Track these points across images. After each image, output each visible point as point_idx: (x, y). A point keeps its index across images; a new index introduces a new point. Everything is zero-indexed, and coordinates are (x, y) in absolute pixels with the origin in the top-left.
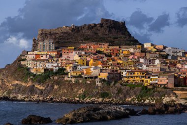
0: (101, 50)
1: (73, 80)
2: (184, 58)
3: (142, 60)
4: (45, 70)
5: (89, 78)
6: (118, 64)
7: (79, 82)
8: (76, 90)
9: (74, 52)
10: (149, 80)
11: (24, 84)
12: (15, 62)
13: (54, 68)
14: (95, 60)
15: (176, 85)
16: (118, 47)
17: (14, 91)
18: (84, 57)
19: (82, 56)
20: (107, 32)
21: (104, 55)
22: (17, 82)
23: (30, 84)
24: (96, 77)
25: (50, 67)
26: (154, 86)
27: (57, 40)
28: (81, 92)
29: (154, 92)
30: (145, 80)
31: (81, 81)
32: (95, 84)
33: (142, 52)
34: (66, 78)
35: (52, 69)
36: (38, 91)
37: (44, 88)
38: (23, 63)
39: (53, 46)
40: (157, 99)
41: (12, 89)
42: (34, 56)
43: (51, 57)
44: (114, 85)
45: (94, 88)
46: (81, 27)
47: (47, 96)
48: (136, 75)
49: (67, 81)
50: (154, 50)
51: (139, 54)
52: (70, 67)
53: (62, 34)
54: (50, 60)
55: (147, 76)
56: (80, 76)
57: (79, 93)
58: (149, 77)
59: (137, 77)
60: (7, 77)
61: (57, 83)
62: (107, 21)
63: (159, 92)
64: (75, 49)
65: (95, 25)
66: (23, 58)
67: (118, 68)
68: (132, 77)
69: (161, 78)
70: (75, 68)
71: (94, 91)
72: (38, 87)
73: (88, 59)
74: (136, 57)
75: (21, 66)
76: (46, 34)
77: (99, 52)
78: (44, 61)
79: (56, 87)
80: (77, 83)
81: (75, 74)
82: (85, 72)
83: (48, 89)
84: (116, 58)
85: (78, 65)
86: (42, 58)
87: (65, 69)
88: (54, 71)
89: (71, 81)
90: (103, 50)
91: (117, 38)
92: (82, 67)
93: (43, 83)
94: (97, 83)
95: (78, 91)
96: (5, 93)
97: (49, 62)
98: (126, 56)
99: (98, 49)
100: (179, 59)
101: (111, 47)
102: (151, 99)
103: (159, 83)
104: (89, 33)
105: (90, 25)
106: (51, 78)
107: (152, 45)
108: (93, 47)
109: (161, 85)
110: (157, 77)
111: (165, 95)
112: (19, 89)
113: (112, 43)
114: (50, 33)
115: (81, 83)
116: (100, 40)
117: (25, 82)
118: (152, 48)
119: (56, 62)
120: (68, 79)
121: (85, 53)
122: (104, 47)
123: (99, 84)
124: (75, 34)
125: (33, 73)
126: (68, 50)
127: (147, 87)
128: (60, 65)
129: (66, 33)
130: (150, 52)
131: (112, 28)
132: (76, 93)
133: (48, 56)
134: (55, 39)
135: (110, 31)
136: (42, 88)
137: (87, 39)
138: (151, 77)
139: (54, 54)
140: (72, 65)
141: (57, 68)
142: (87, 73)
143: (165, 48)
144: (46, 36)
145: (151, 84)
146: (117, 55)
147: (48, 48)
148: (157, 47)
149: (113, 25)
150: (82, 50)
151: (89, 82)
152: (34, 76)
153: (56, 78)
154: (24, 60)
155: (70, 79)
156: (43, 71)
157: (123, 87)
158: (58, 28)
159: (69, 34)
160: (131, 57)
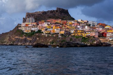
0: (58, 22)
1: (46, 35)
2: (98, 26)
3: (78, 27)
4: (31, 31)
5: (54, 34)
6: (67, 28)
7: (49, 36)
8: (48, 40)
9: (45, 23)
10: (85, 34)
11: (21, 38)
12: (15, 28)
13: (36, 30)
14: (56, 26)
15: (99, 36)
16: (66, 21)
17: (16, 41)
18: (50, 25)
19: (49, 25)
20: (60, 14)
21: (60, 24)
22: (17, 37)
23: (24, 38)
24: (58, 33)
25: (34, 30)
26: (88, 37)
27: (35, 18)
28: (51, 40)
29: (89, 39)
30: (83, 34)
31: (50, 36)
32: (58, 36)
33: (78, 23)
34: (42, 34)
35: (35, 31)
36: (29, 41)
37: (31, 39)
38: (19, 28)
39: (34, 20)
40: (91, 43)
41: (15, 41)
42: (25, 25)
43: (34, 25)
44: (68, 37)
45: (58, 38)
46: (47, 12)
47: (33, 43)
48: (78, 32)
49: (43, 36)
50: (83, 22)
51: (76, 24)
52: (44, 30)
53: (38, 15)
54: (33, 27)
55: (84, 32)
56: (49, 33)
57: (50, 41)
58: (85, 33)
59: (79, 33)
60: (12, 35)
61: (38, 37)
62: (60, 9)
63: (92, 39)
64: (45, 22)
65: (54, 11)
66: (19, 26)
67: (68, 30)
68: (77, 33)
69: (92, 33)
70: (46, 30)
71: (58, 40)
72: (28, 39)
73: (52, 26)
74: (76, 25)
75: (19, 30)
76: (30, 15)
77: (57, 23)
78: (30, 27)
79: (37, 39)
80: (48, 36)
81: (47, 33)
82: (52, 32)
83: (34, 39)
84: (66, 25)
85: (48, 29)
86: (29, 26)
87: (41, 31)
88: (36, 31)
89: (45, 36)
90: (59, 22)
91: (65, 17)
92: (50, 29)
93: (31, 37)
94: (59, 36)
95: (49, 40)
96: (11, 43)
97: (33, 28)
98: (71, 25)
99: (56, 22)
100: (96, 26)
101: (62, 21)
102: (88, 43)
103: (91, 35)
104: (51, 14)
105: (51, 11)
106: (35, 34)
107: (82, 20)
108: (54, 21)
109: (92, 36)
110: (90, 32)
111: (95, 41)
112: (19, 40)
113: (62, 19)
114: (32, 14)
115: (51, 36)
116: (57, 18)
117: (22, 37)
118: (82, 21)
119: (36, 27)
120: (44, 35)
121: (50, 23)
122: (59, 21)
123: (60, 36)
124: (44, 15)
125: (25, 33)
126: (42, 22)
127: (84, 37)
128: (38, 29)
129: (40, 14)
130: (81, 23)
131: (62, 12)
132: (48, 41)
133: (32, 25)
134: (34, 17)
135: (61, 14)
136: (30, 39)
137: (50, 17)
138: (87, 33)
139: (35, 24)
140: (44, 29)
141: (37, 30)
142: (53, 32)
143: (88, 22)
144: (30, 16)
145: (87, 36)
146: (66, 24)
147: (31, 22)
148: (84, 21)
149: (62, 11)
150: (49, 22)
151: (55, 36)
152: (26, 34)
153: (37, 34)
154: (20, 27)
155: (45, 35)
156: (30, 31)
157: (73, 38)
158: (36, 12)
159: (41, 15)
160: (73, 25)
